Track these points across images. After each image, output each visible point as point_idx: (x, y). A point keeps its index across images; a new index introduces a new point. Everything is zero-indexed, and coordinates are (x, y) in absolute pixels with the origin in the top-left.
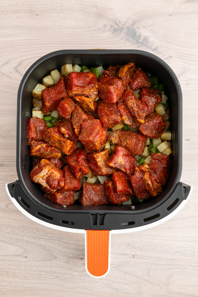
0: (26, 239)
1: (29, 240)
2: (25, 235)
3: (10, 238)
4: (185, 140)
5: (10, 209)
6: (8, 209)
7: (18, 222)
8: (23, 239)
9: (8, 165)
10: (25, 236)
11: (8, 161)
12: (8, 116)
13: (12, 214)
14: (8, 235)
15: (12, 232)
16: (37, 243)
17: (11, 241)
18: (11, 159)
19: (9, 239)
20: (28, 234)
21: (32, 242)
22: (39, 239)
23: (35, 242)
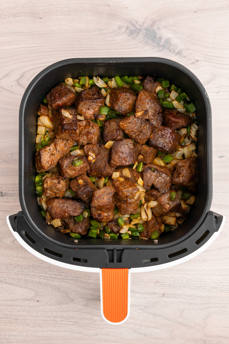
0: (38, 280)
1: (41, 280)
2: (36, 275)
3: (19, 280)
4: (218, 157)
5: (17, 246)
6: (15, 245)
7: (27, 260)
8: (33, 280)
9: (13, 195)
10: (36, 277)
11: (12, 190)
12: (10, 137)
13: (19, 252)
14: (17, 276)
15: (20, 273)
16: (51, 284)
17: (19, 283)
18: (16, 187)
19: (17, 281)
20: (39, 273)
21: (44, 284)
22: (53, 279)
23: (48, 283)
